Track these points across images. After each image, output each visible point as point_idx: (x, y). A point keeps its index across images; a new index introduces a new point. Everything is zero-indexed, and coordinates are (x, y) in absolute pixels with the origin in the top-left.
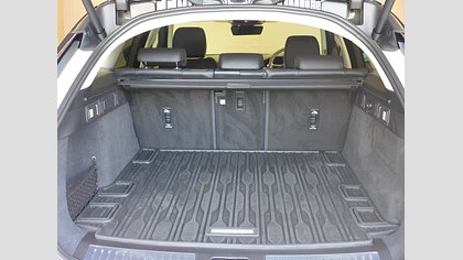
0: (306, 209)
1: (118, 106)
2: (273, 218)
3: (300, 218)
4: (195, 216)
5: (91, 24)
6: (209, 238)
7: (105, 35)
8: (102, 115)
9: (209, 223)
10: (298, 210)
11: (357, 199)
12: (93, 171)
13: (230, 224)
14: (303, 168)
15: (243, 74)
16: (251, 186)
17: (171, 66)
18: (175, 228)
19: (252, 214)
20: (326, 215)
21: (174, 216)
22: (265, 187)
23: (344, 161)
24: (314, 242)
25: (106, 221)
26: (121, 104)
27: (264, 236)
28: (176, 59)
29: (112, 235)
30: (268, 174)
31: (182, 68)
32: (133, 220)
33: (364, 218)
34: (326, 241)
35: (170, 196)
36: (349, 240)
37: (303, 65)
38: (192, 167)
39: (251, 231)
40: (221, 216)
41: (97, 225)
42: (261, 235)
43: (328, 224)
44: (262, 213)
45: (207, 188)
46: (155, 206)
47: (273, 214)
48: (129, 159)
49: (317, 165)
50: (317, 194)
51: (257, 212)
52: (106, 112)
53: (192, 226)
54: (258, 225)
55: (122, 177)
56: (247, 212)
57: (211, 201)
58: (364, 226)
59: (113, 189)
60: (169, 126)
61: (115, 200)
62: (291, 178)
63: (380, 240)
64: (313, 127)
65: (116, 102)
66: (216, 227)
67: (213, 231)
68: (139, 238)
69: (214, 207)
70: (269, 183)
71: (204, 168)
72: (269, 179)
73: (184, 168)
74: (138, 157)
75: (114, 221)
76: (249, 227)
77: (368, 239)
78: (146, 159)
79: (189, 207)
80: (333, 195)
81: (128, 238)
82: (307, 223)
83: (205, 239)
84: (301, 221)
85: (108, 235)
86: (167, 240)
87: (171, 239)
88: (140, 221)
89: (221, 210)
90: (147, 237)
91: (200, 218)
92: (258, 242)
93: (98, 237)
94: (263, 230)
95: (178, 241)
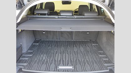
0: (88, 59)
2: (78, 63)
3: (86, 62)
4: (53, 62)
5: (20, 2)
6: (58, 70)
7: (24, 5)
8: (23, 31)
9: (58, 64)
10: (85, 60)
11: (103, 56)
12: (21, 48)
13: (65, 65)
14: (85, 45)
15: (67, 17)
16: (70, 51)
17: (45, 14)
18: (47, 66)
19: (71, 61)
20: (94, 61)
21: (47, 62)
22: (74, 52)
23: (97, 43)
24: (91, 71)
25: (25, 64)
27: (76, 69)
28: (46, 12)
29: (27, 69)
30: (75, 48)
31: (48, 15)
32: (34, 64)
33: (106, 62)
34: (95, 70)
35: (45, 55)
36: (102, 70)
37: (86, 14)
38: (52, 46)
39: (71, 67)
40: (61, 62)
41: (22, 66)
42: (75, 68)
43: (95, 65)
44: (74, 61)
45: (57, 52)
46: (41, 59)
47: (78, 61)
48: (32, 43)
49: (89, 45)
50: (90, 54)
51: (73, 61)
53: (53, 66)
54: (73, 65)
55: (30, 49)
56: (70, 61)
57: (58, 57)
58: (106, 65)
59: (27, 53)
60: (44, 33)
61: (28, 57)
62: (82, 49)
63: (111, 69)
64: (88, 33)
66: (60, 66)
67: (60, 67)
68: (36, 70)
69: (59, 59)
71: (55, 46)
72: (75, 49)
73: (49, 46)
74: (35, 42)
75: (28, 64)
76: (71, 66)
77: (108, 69)
78: (37, 43)
79: (51, 59)
80: (95, 55)
81: (32, 70)
82: (89, 64)
83: (57, 70)
84: (86, 63)
85: (26, 69)
86: (45, 71)
87: (46, 70)
88: (36, 64)
89: (62, 60)
90: (39, 70)
91: (55, 63)
92: (74, 71)
93: (23, 70)
94: (75, 67)
95: (49, 71)
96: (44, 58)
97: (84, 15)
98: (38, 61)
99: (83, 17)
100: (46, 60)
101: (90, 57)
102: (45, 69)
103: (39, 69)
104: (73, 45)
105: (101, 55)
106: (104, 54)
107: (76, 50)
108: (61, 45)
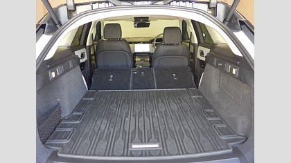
0: (187, 127)
1: (72, 68)
2: (169, 136)
3: (185, 134)
4: (121, 135)
5: (51, 18)
6: (131, 151)
7: (61, 25)
8: (61, 75)
9: (130, 140)
10: (182, 128)
11: (214, 119)
12: (57, 108)
13: (143, 140)
14: (180, 99)
16: (152, 112)
18: (109, 145)
19: (155, 132)
21: (108, 135)
22: (161, 112)
23: (200, 94)
24: (197, 152)
25: (65, 142)
26: (74, 67)
27: (165, 149)
29: (69, 154)
30: (161, 104)
32: (82, 141)
33: (223, 132)
34: (205, 152)
35: (105, 121)
36: (218, 150)
38: (117, 101)
39: (157, 146)
40: (137, 135)
41: (59, 145)
42: (163, 147)
43: (202, 138)
44: (162, 131)
45: (127, 114)
46: (97, 129)
47: (168, 131)
48: (81, 97)
49: (187, 97)
50: (191, 116)
51: (159, 131)
52: (64, 73)
53: (120, 143)
54: (160, 140)
55: (77, 109)
56: (152, 131)
57: (130, 123)
58: (223, 138)
59: (72, 118)
61: (72, 126)
62: (174, 107)
63: (236, 148)
65: (71, 66)
66: (135, 143)
67: (134, 146)
68: (86, 155)
69: (132, 129)
70: (163, 110)
71: (124, 101)
72: (162, 107)
73: (112, 102)
74: (86, 96)
75: (71, 141)
76: (154, 143)
77: (229, 148)
78: (91, 97)
79: (117, 129)
80: (200, 117)
81: (79, 155)
82: (190, 137)
83: (129, 154)
84: (185, 136)
85: (66, 154)
86: (104, 155)
87: (107, 154)
88: (87, 141)
89: (137, 130)
90: (92, 154)
91: (124, 137)
92: (163, 154)
93: (59, 155)
94: (164, 144)
95: (111, 156)
96: (103, 127)
98: (90, 133)
100: (106, 130)
101: (190, 122)
102: (104, 152)
103: (93, 151)
104: (157, 99)
105: (211, 116)
106: (216, 115)
108: (135, 100)
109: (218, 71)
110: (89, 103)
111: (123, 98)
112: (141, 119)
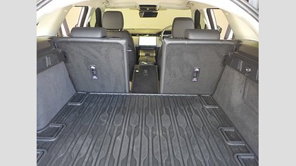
0: (199, 157)
10: (193, 157)
11: (236, 144)
16: (153, 129)
19: (156, 163)
20: (216, 163)
21: (89, 164)
22: (164, 130)
30: (165, 116)
35: (89, 140)
37: (191, 37)
38: (110, 110)
40: (128, 165)
44: (164, 162)
45: (120, 129)
47: (172, 162)
49: (198, 107)
51: (160, 161)
55: (56, 119)
56: (151, 161)
57: (121, 147)
60: (95, 77)
62: (182, 121)
64: (195, 79)
65: (48, 63)
69: (123, 157)
71: (118, 110)
72: (166, 122)
73: (104, 111)
78: (78, 102)
79: (102, 154)
80: (217, 139)
89: (129, 158)
96: (84, 151)
97: (187, 39)
98: (64, 160)
99: (186, 42)
100: (88, 155)
104: (161, 109)
105: (232, 140)
106: (238, 138)
107: (167, 125)
108: (133, 108)
109: (243, 77)
110: (75, 111)
111: (118, 105)
112: (138, 139)
